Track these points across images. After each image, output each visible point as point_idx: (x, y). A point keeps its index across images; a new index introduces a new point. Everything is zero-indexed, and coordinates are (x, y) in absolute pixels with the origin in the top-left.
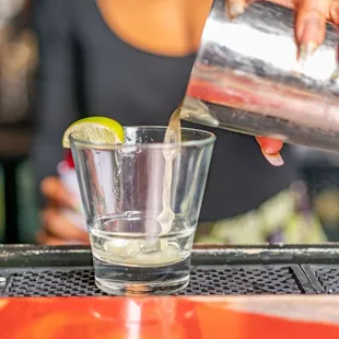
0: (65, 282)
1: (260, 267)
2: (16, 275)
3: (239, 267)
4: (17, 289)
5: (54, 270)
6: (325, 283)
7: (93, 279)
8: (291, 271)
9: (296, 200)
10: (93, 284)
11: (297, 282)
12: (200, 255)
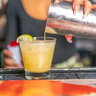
0: (18, 77)
1: (68, 73)
2: (5, 76)
3: (62, 73)
4: (5, 79)
5: (15, 75)
6: (85, 77)
7: (25, 76)
8: (76, 74)
9: (77, 58)
10: (25, 78)
11: (78, 77)
12: (53, 71)
